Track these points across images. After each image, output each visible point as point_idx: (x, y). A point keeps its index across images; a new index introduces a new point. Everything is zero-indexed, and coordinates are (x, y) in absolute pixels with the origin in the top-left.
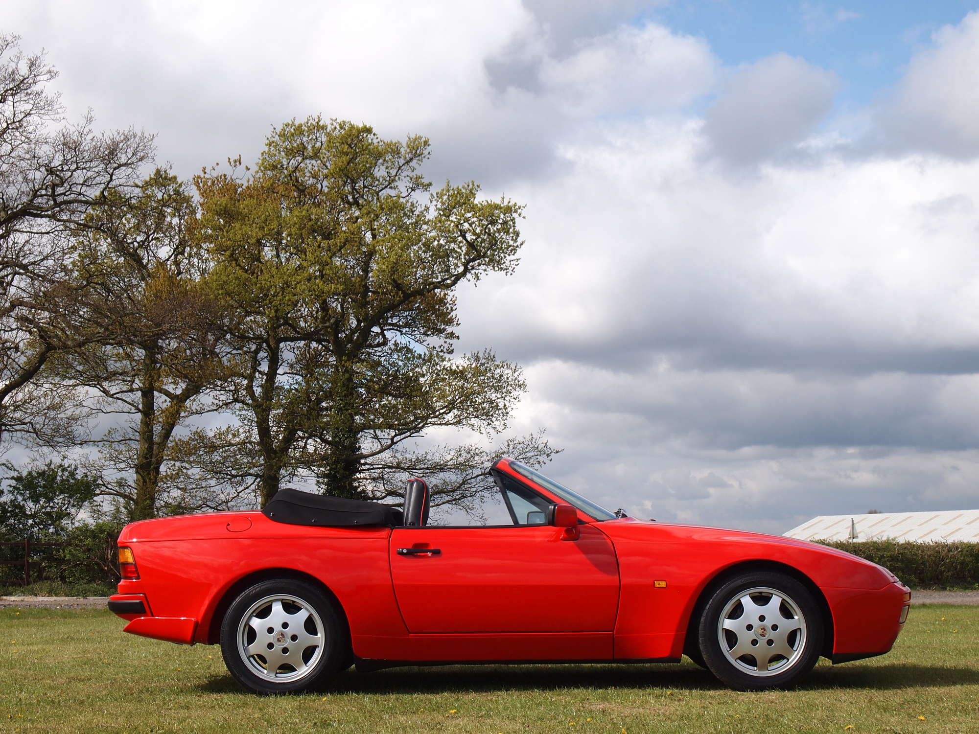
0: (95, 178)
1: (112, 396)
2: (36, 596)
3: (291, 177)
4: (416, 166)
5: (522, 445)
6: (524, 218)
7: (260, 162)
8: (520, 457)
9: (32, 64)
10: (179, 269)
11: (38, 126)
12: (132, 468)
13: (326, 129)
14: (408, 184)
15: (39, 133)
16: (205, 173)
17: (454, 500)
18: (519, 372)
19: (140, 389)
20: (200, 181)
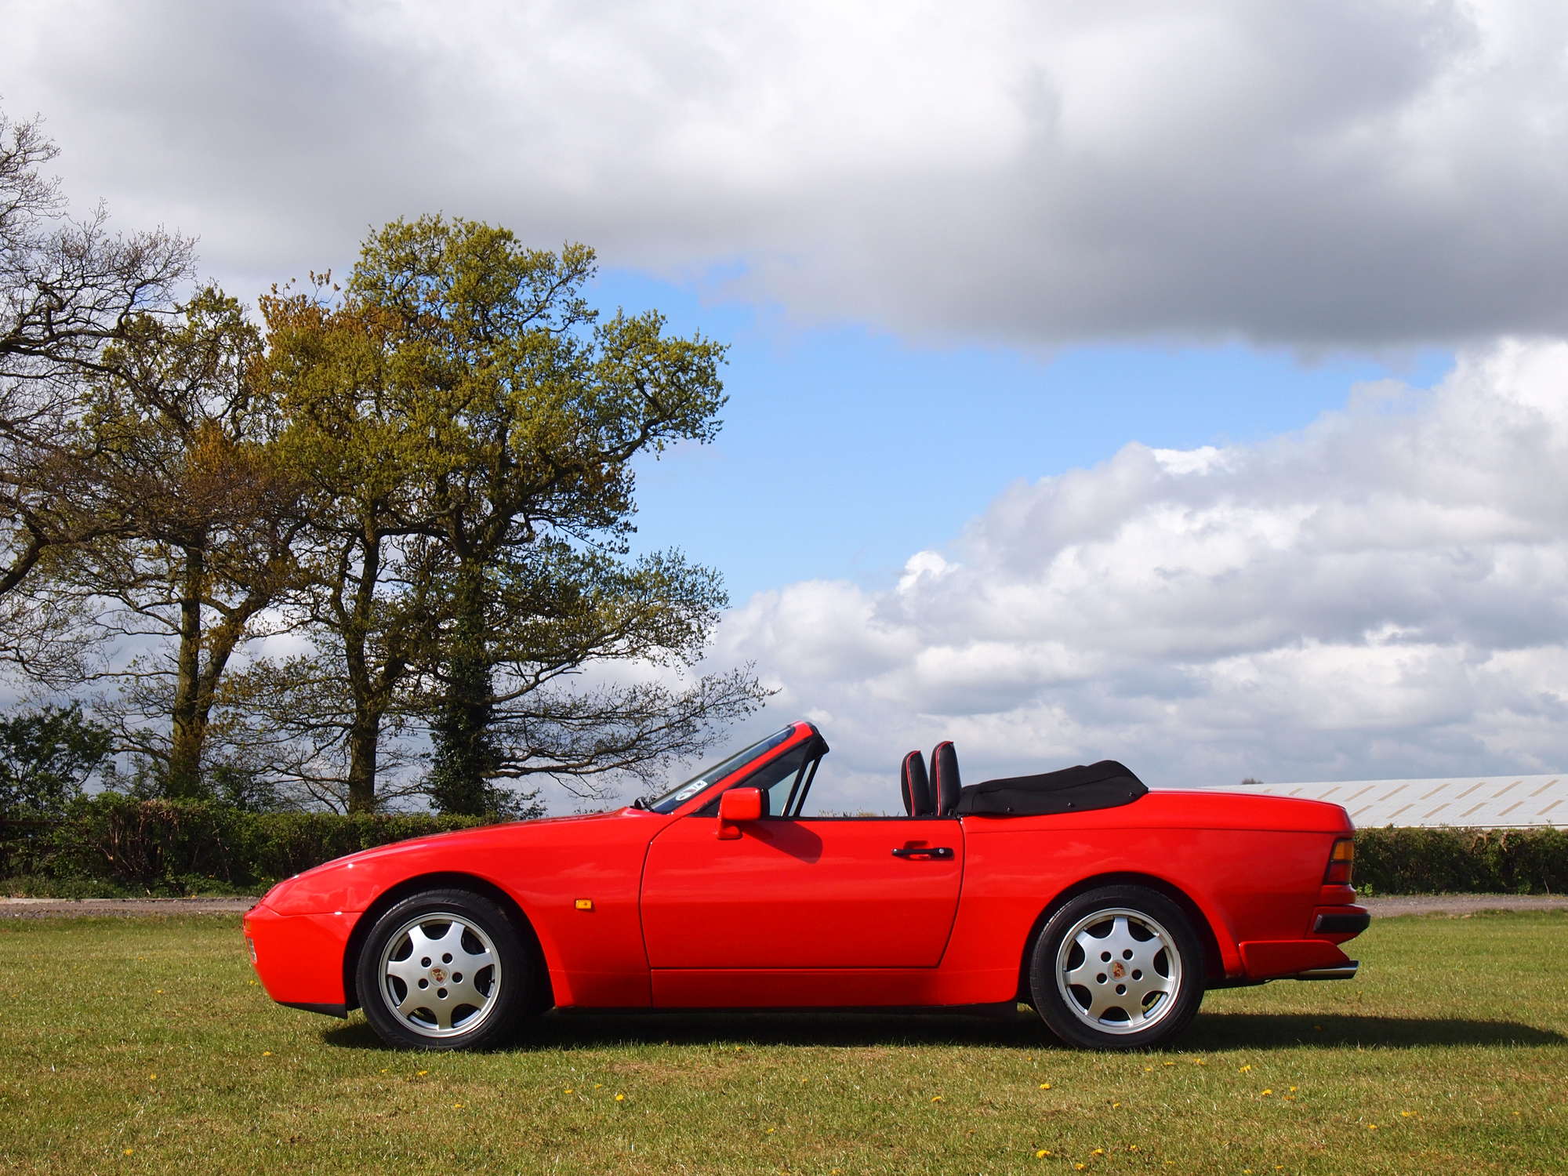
0: (110, 299)
1: (139, 610)
2: (9, 897)
3: (396, 300)
4: (576, 287)
5: (723, 685)
6: (727, 363)
7: (353, 277)
8: (720, 702)
9: (22, 135)
10: (238, 430)
11: (28, 225)
12: (167, 713)
13: (448, 234)
14: (563, 313)
15: (28, 234)
16: (276, 292)
17: (624, 763)
18: (719, 579)
19: (179, 600)
20: (268, 303)
